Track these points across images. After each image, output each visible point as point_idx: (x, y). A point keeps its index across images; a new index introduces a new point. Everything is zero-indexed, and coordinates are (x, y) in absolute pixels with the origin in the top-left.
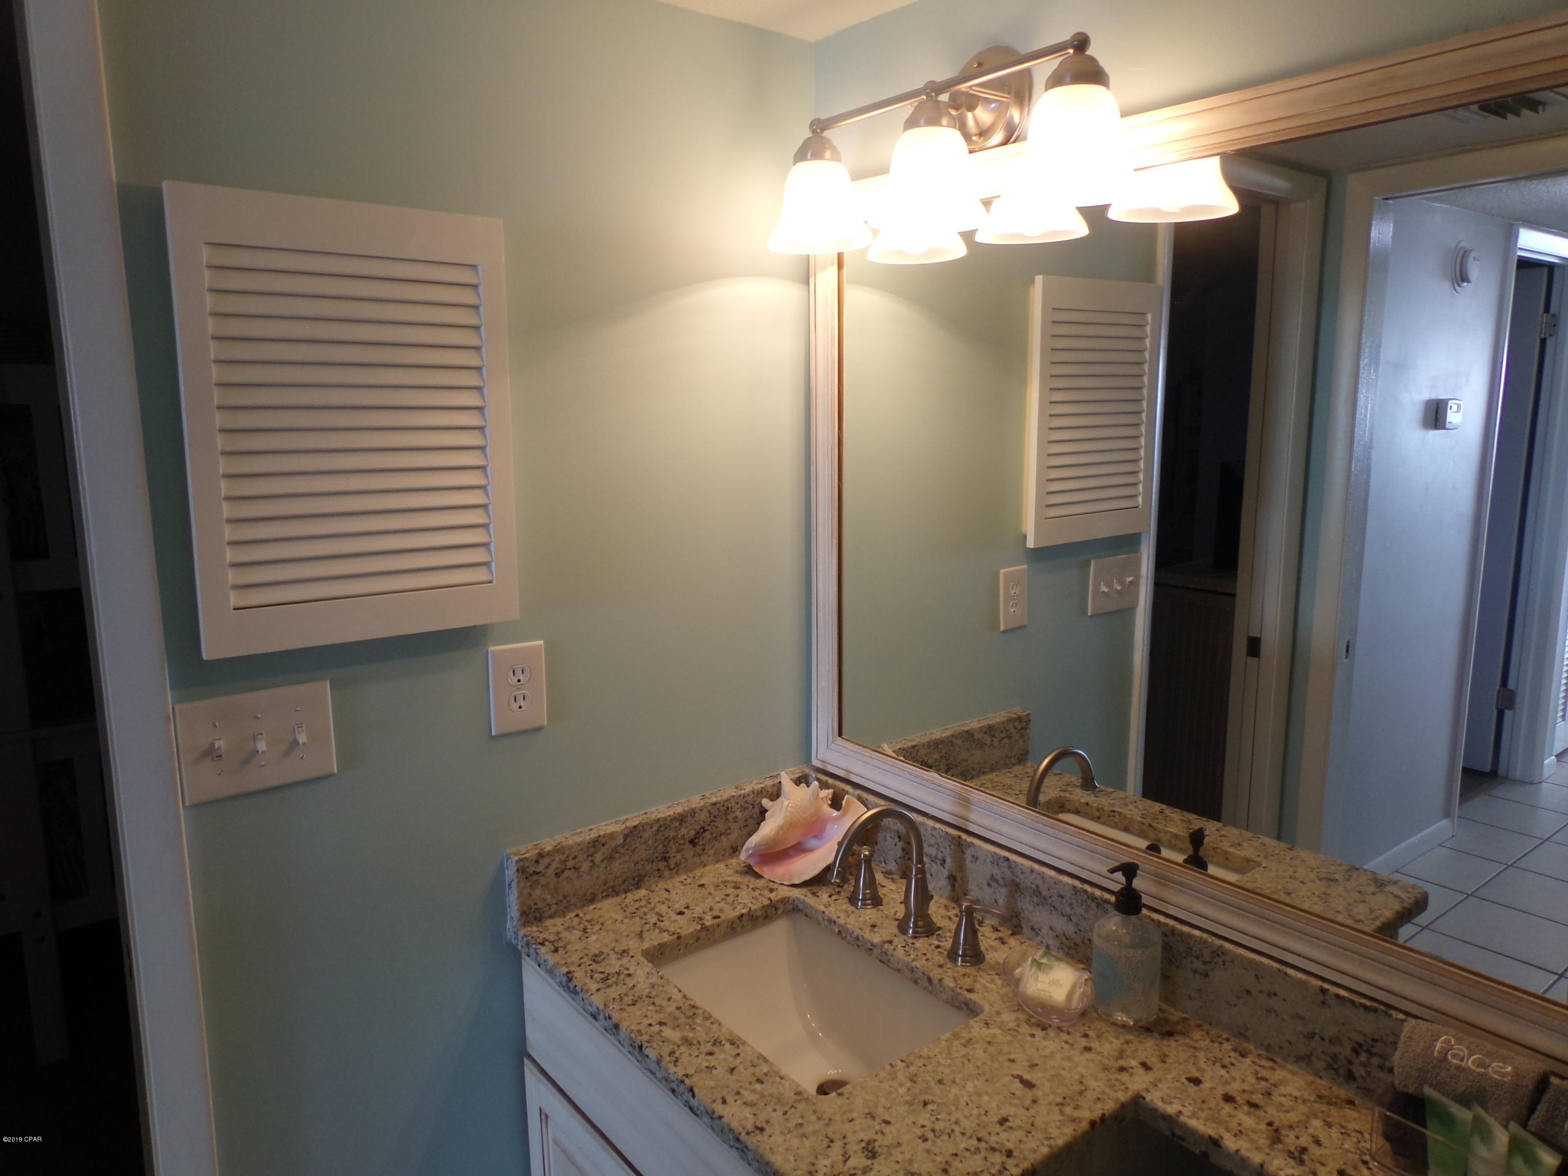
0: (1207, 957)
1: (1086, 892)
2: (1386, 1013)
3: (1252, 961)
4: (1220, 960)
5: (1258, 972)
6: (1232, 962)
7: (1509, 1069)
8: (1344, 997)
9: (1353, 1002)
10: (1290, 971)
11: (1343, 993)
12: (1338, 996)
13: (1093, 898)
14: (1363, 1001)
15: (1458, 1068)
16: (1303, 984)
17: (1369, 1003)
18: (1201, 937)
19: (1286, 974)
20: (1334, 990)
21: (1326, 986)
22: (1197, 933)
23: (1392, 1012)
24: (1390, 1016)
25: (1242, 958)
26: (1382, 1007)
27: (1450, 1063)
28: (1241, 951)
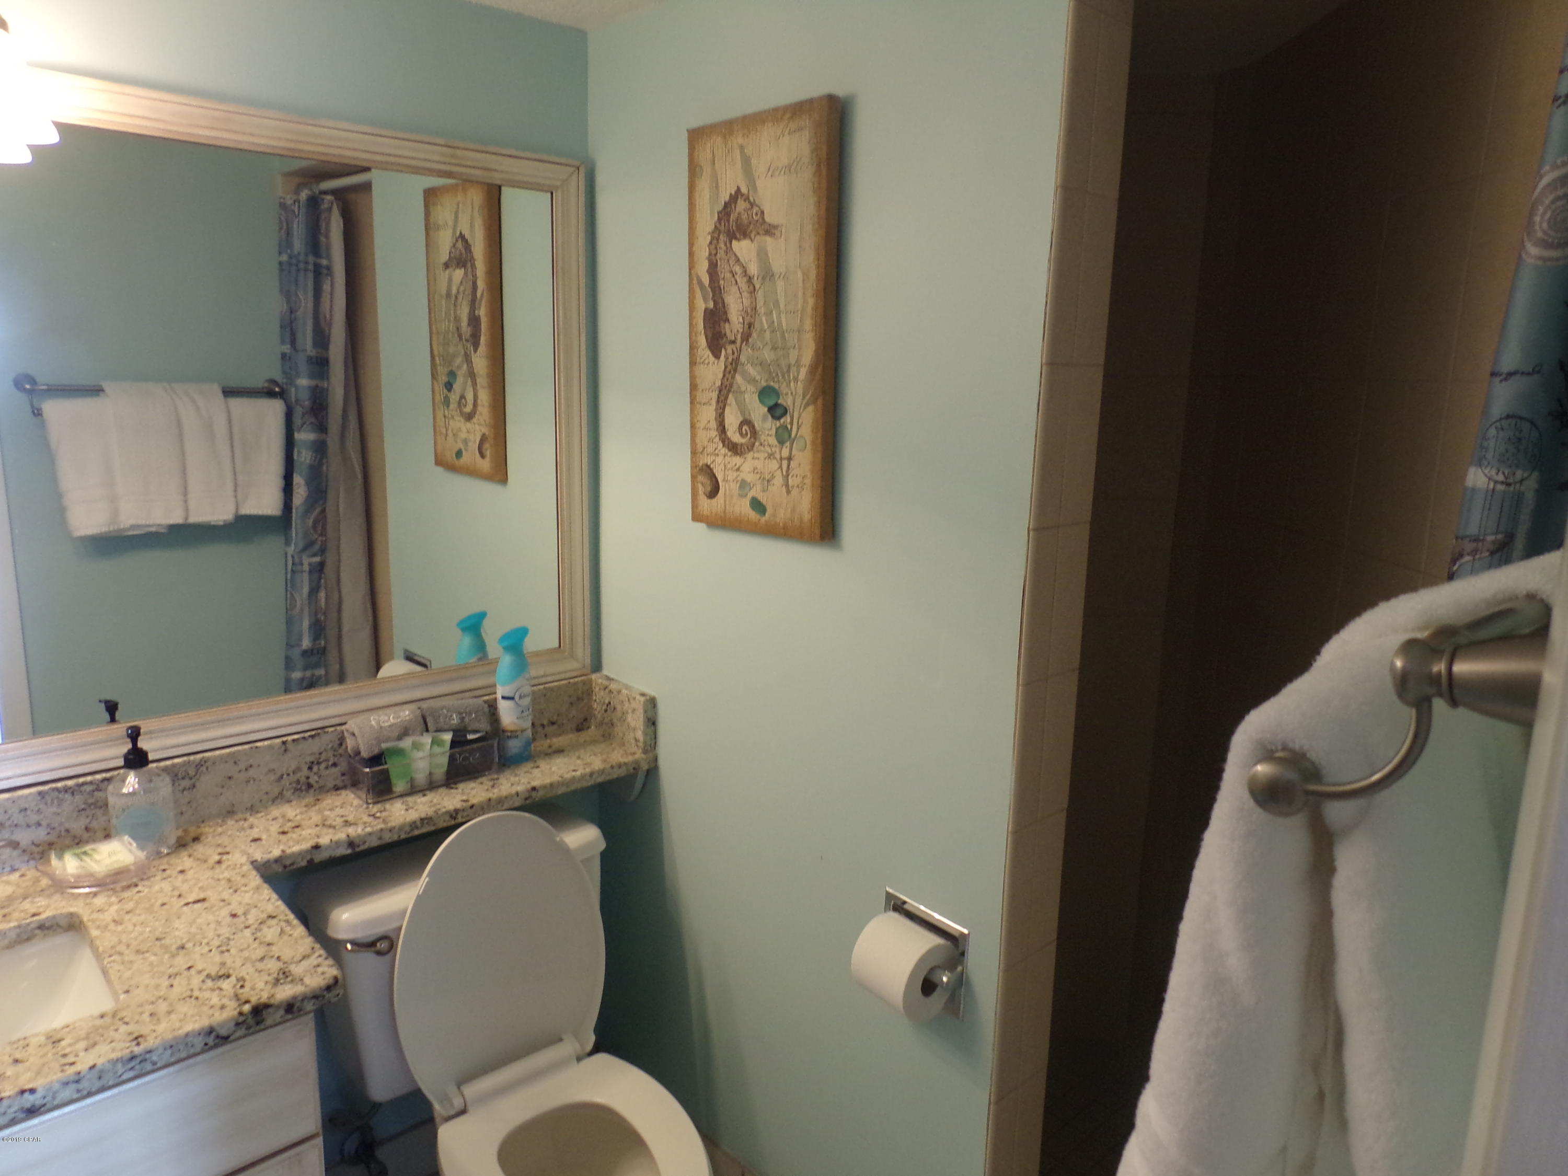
0: (192, 772)
1: (57, 789)
2: (325, 732)
3: (229, 754)
4: (204, 769)
5: (234, 760)
6: (214, 763)
7: (407, 713)
8: (298, 739)
9: (304, 738)
10: (258, 744)
11: (296, 737)
12: (294, 740)
13: (66, 790)
14: (309, 734)
15: (390, 726)
16: (270, 747)
17: (313, 733)
18: (185, 761)
19: (257, 747)
20: (290, 738)
21: (285, 739)
22: (176, 761)
23: (326, 730)
24: (328, 732)
25: (221, 756)
26: (319, 731)
27: (385, 727)
28: (218, 752)
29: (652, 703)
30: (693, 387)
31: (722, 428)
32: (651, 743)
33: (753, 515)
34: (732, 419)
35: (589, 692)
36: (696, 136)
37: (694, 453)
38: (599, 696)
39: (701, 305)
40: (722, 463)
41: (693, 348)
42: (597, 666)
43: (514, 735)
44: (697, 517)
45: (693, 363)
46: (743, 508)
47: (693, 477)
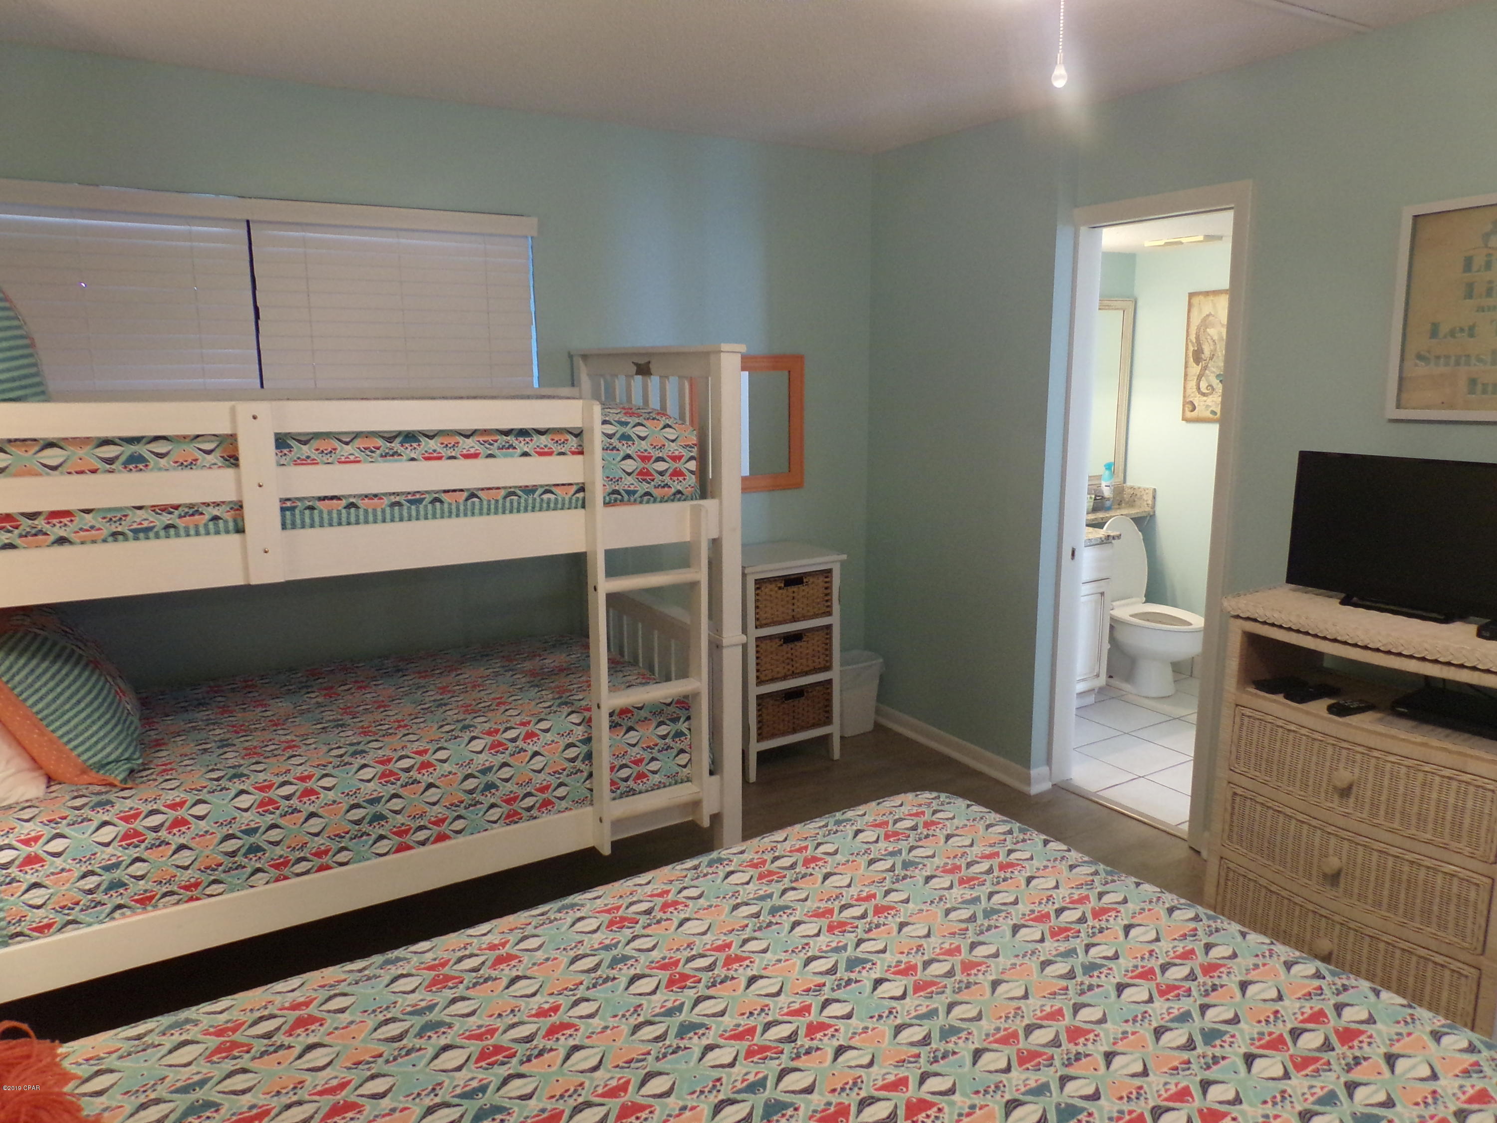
29: (1155, 490)
30: (1186, 375)
31: (1198, 388)
32: (1153, 506)
33: (1211, 416)
34: (1203, 385)
35: (1123, 490)
36: (1191, 295)
37: (1184, 397)
38: (1128, 491)
39: (1191, 348)
40: (1197, 400)
41: (1186, 363)
42: (1125, 482)
43: (1108, 499)
44: (1184, 419)
45: (1186, 367)
46: (1208, 414)
47: (1184, 406)
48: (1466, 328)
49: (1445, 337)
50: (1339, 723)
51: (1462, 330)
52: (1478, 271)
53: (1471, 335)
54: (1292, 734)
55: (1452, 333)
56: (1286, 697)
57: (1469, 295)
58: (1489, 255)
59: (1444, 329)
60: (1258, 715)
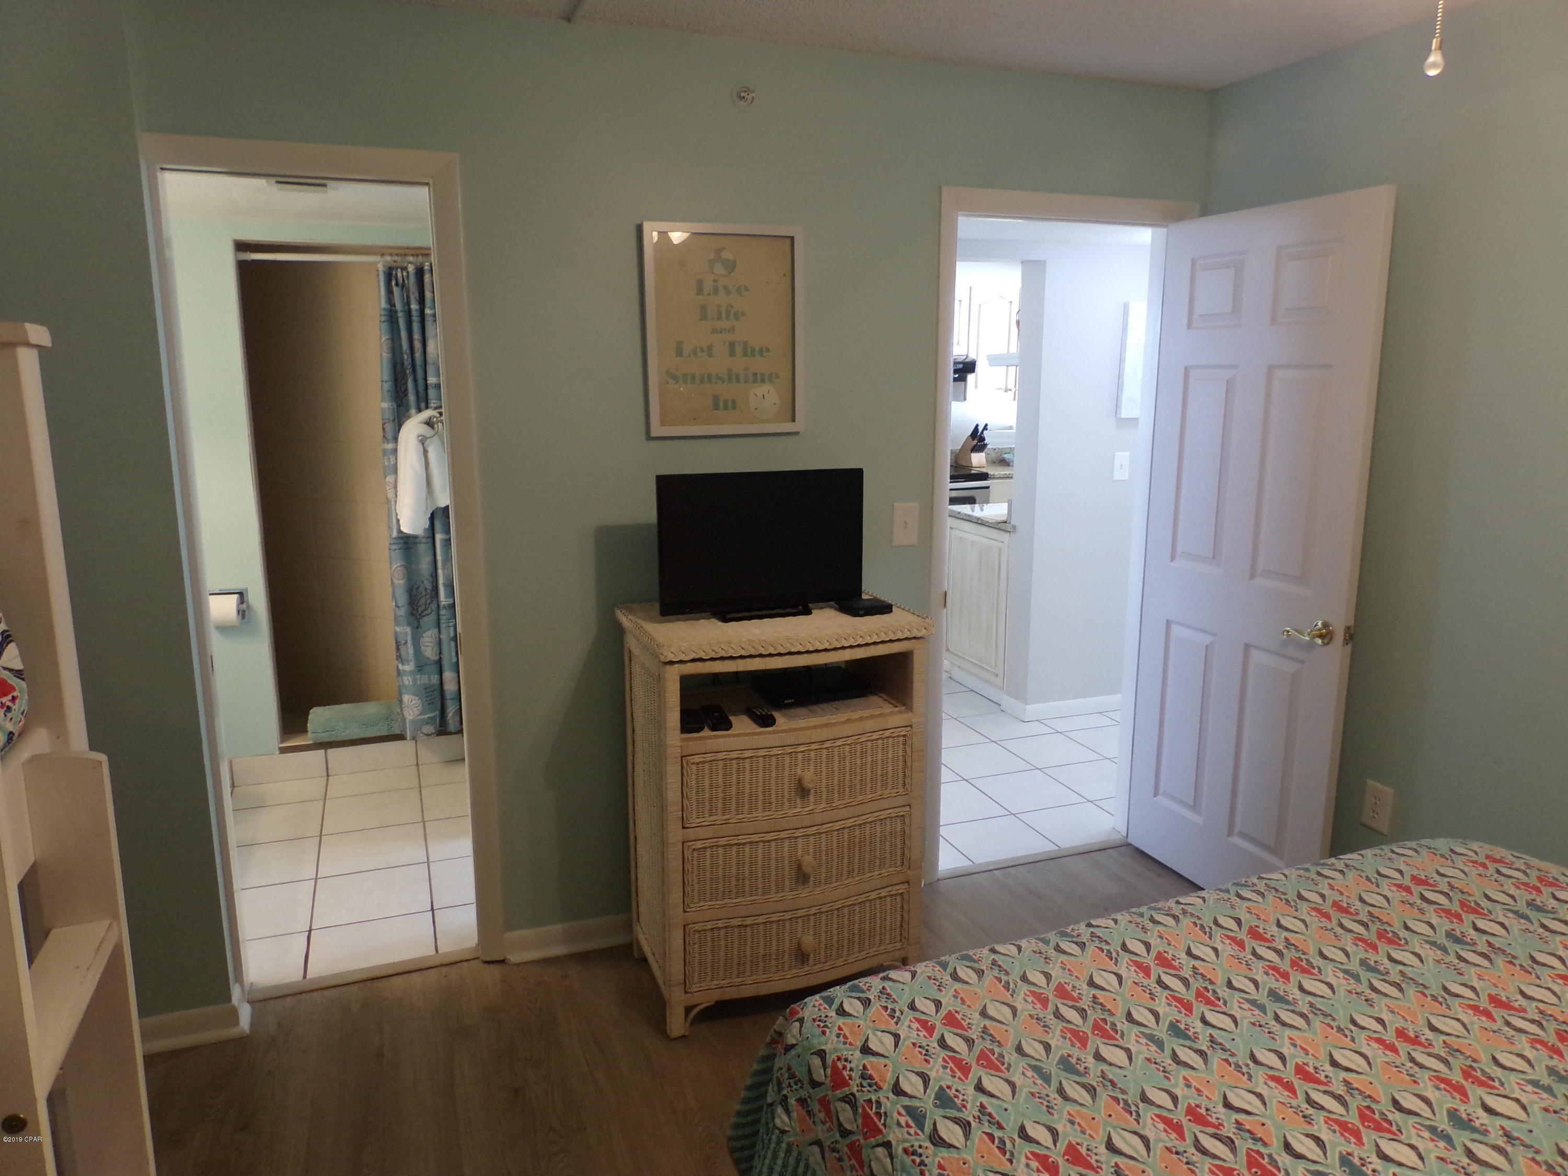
48: (705, 348)
49: (689, 356)
50: (770, 733)
51: (702, 350)
52: (709, 294)
53: (710, 355)
54: (747, 761)
55: (694, 352)
56: (714, 729)
57: (704, 317)
58: (715, 281)
59: (687, 348)
60: (709, 757)
